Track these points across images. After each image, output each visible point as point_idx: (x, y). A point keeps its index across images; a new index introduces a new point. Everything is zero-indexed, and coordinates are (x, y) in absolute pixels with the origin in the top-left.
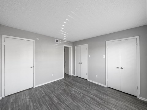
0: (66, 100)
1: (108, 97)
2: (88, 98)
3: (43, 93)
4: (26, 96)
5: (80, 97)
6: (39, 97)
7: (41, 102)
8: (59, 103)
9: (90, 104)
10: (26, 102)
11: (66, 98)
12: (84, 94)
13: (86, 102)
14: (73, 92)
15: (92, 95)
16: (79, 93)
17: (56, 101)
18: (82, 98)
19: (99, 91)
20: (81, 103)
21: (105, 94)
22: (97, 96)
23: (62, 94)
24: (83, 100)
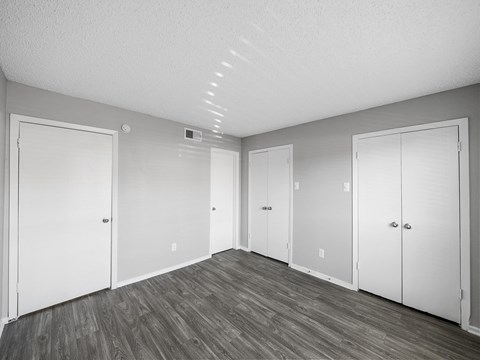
0: (219, 330)
1: (362, 325)
2: (294, 327)
3: (142, 308)
4: (89, 315)
5: (265, 323)
6: (131, 321)
7: (137, 336)
8: (196, 342)
9: (300, 348)
10: (87, 337)
11: (218, 324)
12: (279, 314)
13: (287, 340)
14: (243, 307)
15: (305, 317)
16: (263, 309)
17: (186, 335)
18: (271, 327)
19: (330, 304)
20: (270, 345)
21: (350, 314)
22: (322, 320)
23: (204, 311)
24: (276, 332)
